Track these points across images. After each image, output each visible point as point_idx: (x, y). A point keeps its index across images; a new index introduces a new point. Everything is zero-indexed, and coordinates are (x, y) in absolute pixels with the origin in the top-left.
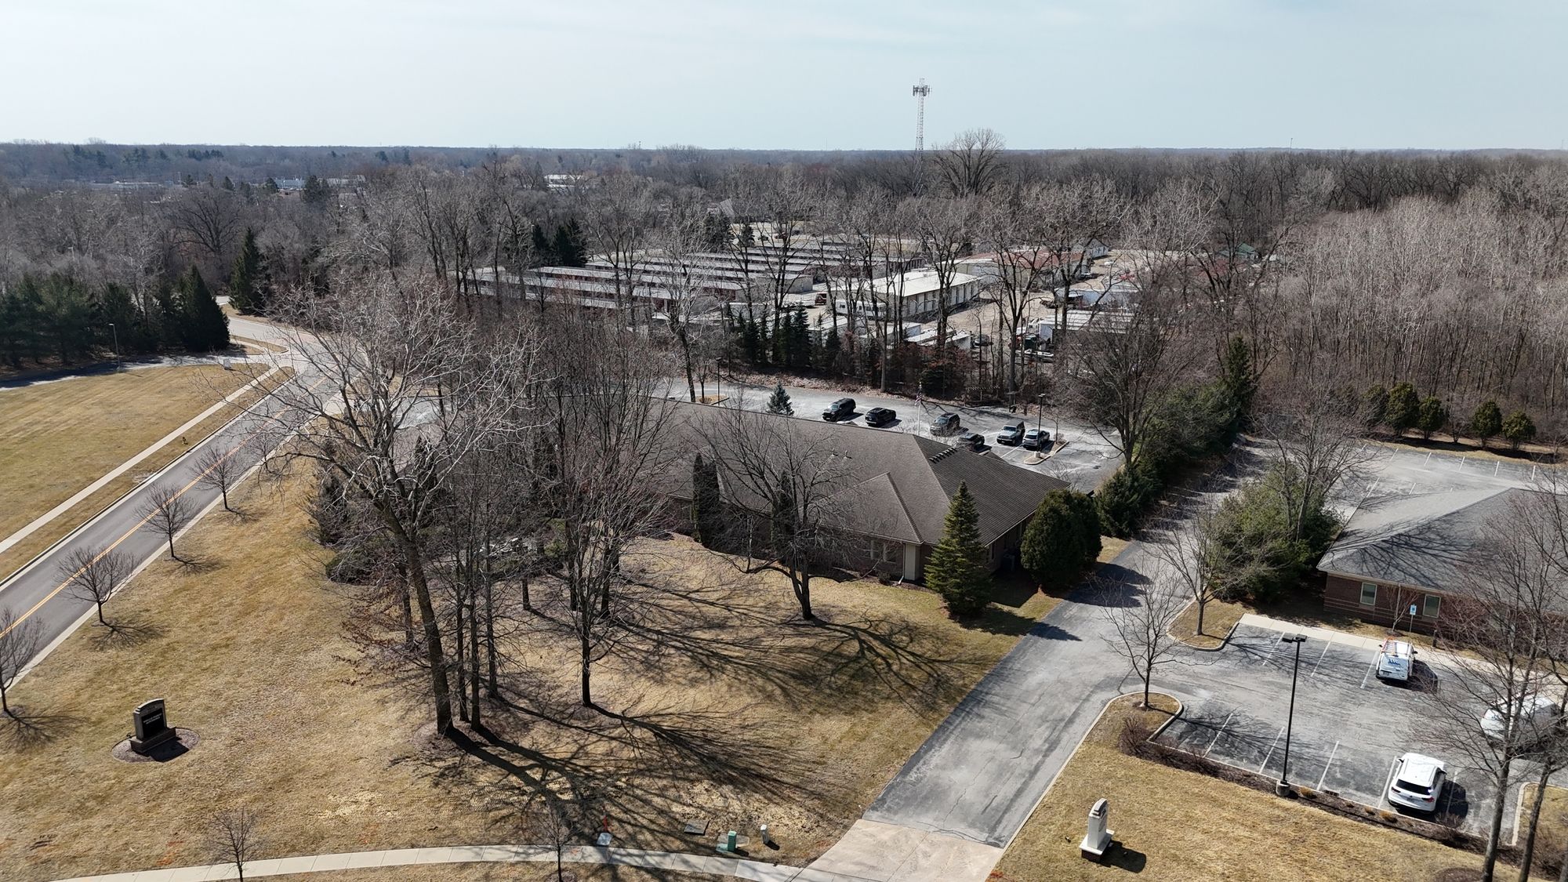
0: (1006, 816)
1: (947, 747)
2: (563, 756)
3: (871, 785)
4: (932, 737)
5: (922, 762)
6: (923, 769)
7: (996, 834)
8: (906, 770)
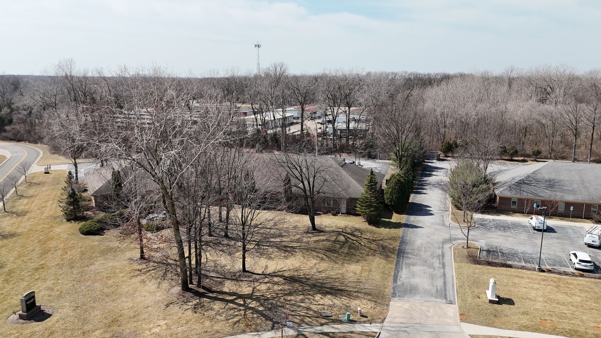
0: (447, 292)
1: (404, 270)
2: (247, 293)
3: (385, 288)
4: (396, 267)
5: (399, 277)
6: (401, 279)
7: (449, 300)
8: (395, 281)
